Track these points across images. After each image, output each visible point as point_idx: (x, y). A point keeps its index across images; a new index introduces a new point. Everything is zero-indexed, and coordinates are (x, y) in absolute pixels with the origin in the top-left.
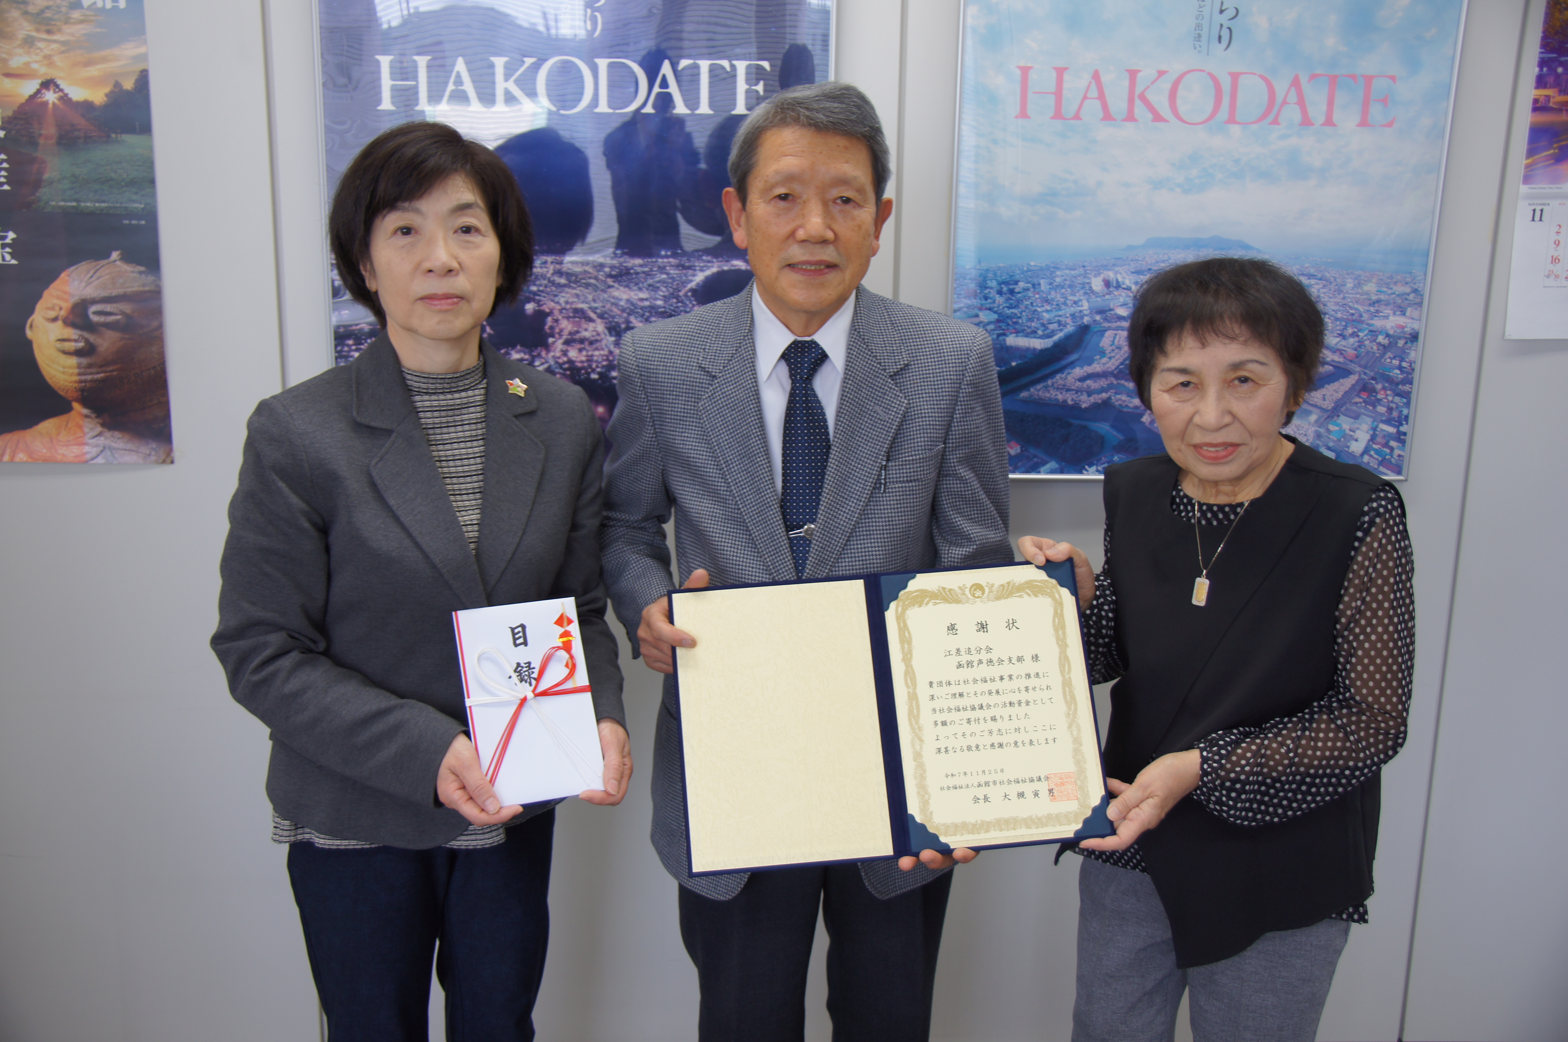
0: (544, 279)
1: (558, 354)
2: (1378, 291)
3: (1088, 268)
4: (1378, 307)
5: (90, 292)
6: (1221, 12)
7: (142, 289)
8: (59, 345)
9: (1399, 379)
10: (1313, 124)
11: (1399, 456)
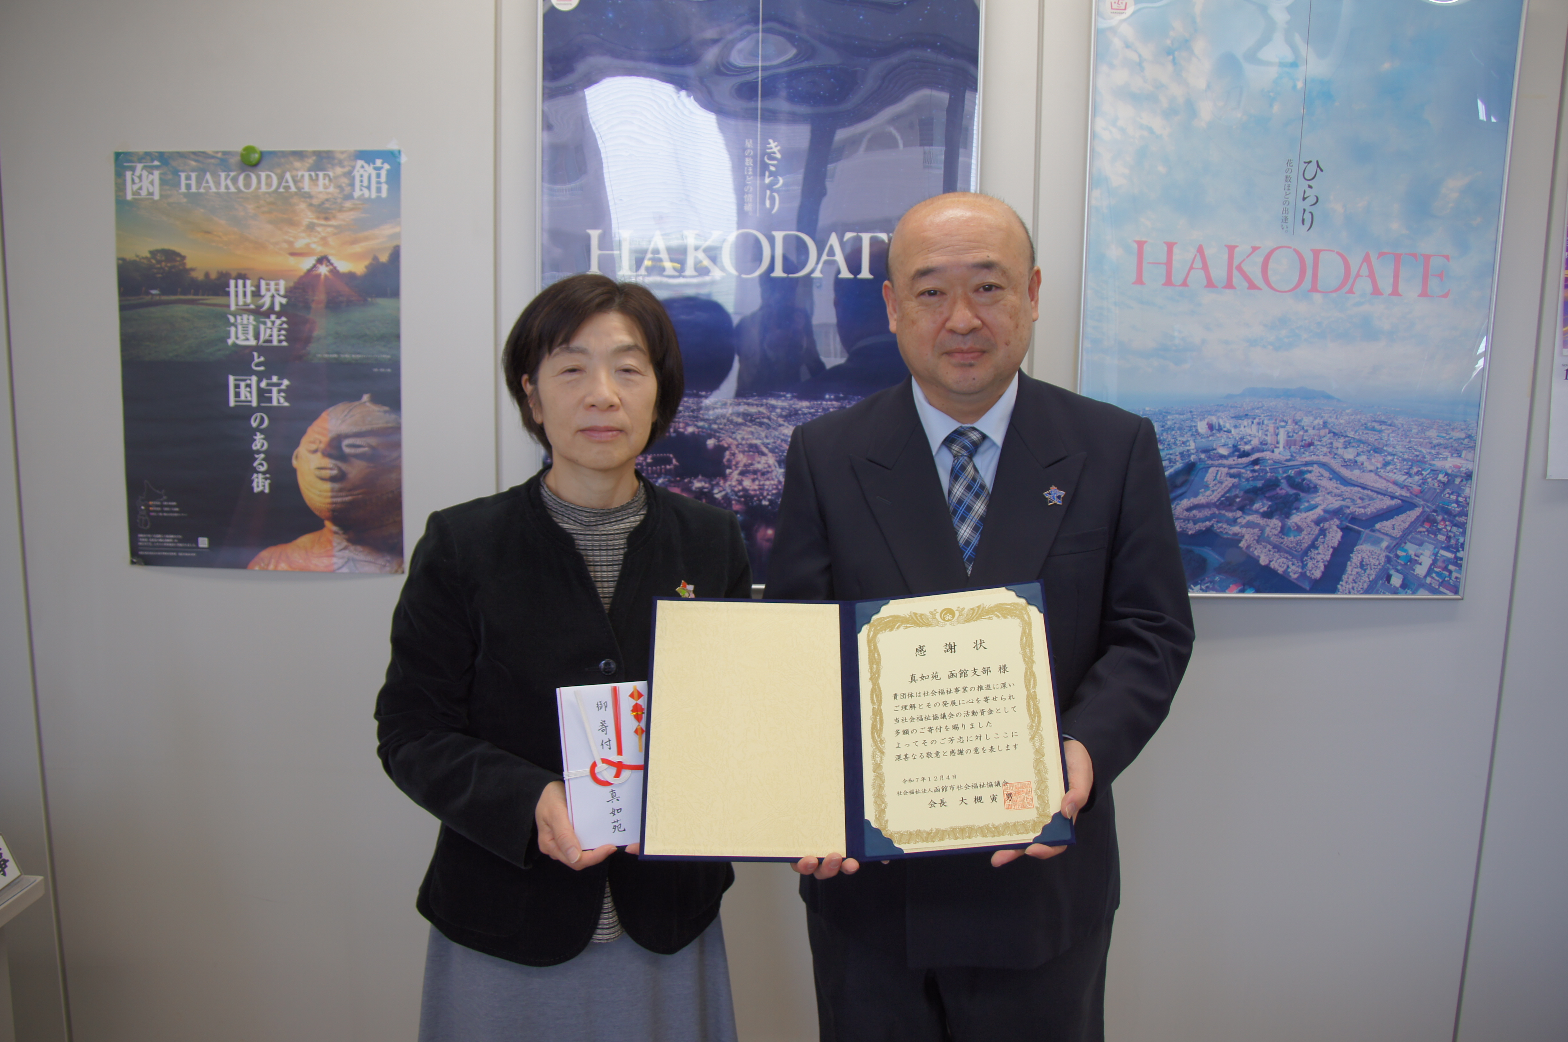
0: (724, 419)
1: (734, 483)
2: (1438, 436)
3: (1195, 413)
4: (1438, 449)
5: (344, 428)
6: (1304, 199)
7: (385, 425)
8: (318, 473)
9: (1456, 512)
10: (1382, 294)
11: (1456, 578)
